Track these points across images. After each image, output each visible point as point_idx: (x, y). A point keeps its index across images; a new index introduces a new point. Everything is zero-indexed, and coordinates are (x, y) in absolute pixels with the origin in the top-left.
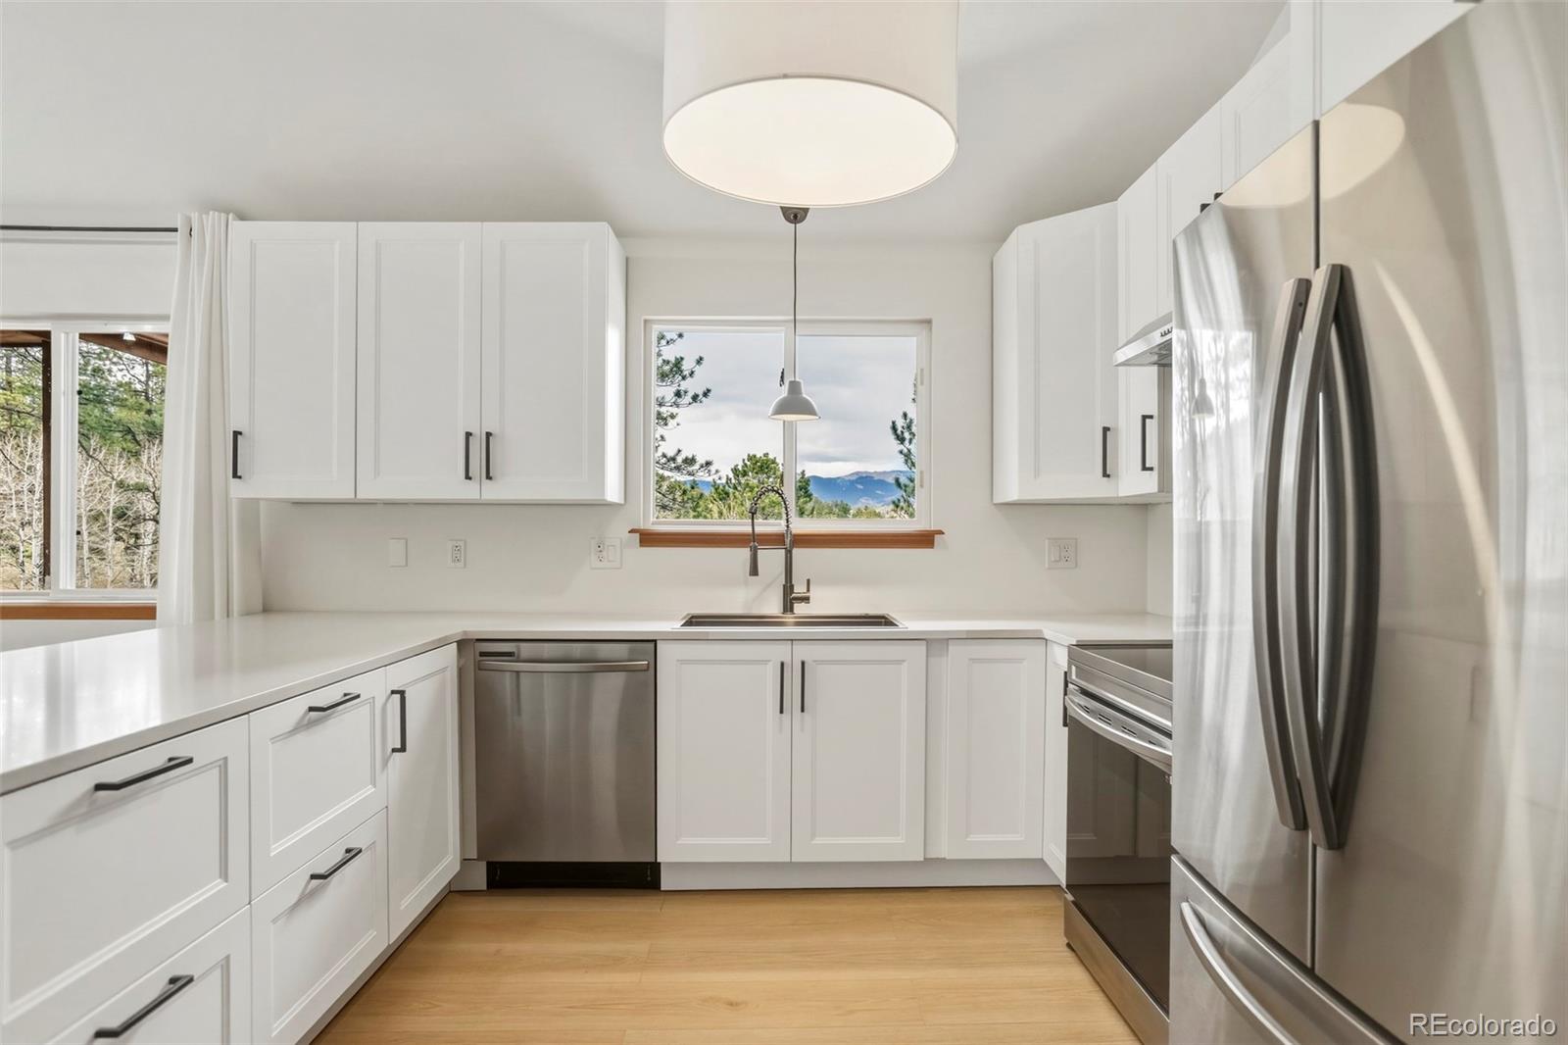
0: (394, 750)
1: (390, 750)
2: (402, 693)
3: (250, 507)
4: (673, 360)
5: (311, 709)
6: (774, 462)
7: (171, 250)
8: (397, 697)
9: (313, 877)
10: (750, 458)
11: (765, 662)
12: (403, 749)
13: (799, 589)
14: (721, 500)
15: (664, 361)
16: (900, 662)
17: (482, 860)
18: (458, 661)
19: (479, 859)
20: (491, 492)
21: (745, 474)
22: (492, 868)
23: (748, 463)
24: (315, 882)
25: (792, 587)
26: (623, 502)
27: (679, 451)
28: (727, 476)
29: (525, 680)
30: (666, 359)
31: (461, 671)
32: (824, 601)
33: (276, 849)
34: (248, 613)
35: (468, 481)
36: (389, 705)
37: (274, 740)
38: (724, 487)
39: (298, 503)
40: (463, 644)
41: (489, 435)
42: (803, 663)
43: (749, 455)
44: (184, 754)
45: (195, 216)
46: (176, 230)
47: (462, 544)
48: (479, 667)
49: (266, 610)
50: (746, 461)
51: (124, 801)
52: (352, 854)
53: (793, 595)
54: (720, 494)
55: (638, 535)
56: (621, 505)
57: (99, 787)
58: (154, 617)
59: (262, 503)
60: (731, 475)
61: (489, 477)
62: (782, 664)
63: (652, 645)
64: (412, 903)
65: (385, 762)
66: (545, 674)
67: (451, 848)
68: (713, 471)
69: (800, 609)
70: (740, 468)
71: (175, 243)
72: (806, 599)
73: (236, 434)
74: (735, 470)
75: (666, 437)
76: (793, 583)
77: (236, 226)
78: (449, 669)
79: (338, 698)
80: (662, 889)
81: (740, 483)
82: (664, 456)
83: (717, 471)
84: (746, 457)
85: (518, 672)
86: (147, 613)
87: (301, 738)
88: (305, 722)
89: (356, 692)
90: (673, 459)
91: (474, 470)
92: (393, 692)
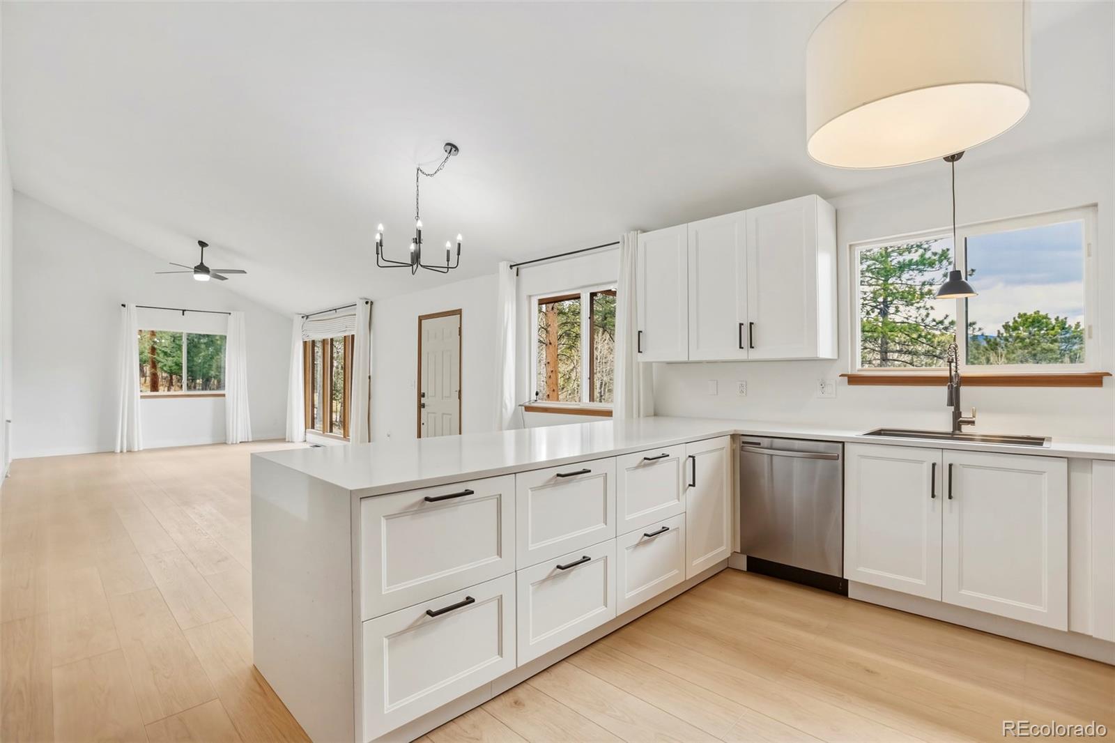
0: (690, 485)
1: (687, 485)
2: (693, 457)
3: (648, 365)
4: (940, 252)
5: (645, 459)
6: (1046, 317)
7: (616, 252)
8: (691, 459)
9: (645, 535)
10: (1020, 316)
11: (922, 462)
12: (694, 485)
13: (966, 415)
14: (992, 350)
15: (933, 253)
16: (1041, 473)
17: (744, 554)
18: (731, 446)
19: (742, 552)
20: (754, 355)
21: (1015, 329)
22: (750, 560)
23: (1019, 320)
24: (646, 538)
25: (960, 413)
26: (836, 358)
27: (947, 316)
28: (999, 331)
29: (775, 459)
30: (934, 251)
31: (733, 451)
32: (985, 425)
33: (628, 518)
34: (647, 416)
35: (741, 350)
36: (688, 462)
37: (628, 469)
38: (995, 339)
39: (669, 363)
40: (734, 437)
41: (751, 324)
42: (950, 466)
43: (1019, 314)
44: (588, 468)
45: (625, 235)
46: (619, 242)
47: (744, 383)
48: (742, 449)
49: (656, 414)
50: (1017, 319)
51: (568, 482)
52: (665, 529)
53: (961, 419)
54: (991, 345)
55: (846, 378)
56: (836, 360)
57: (558, 475)
58: (612, 416)
59: (654, 364)
60: (1002, 331)
61: (752, 347)
62: (934, 465)
63: (840, 445)
64: (700, 563)
65: (685, 490)
66: (795, 459)
67: (725, 541)
68: (977, 329)
69: (966, 429)
70: (1011, 324)
71: (618, 248)
72: (972, 423)
73: (640, 332)
74: (1006, 327)
75: (934, 307)
76: (961, 410)
77: (642, 237)
78: (725, 449)
79: (660, 455)
80: (849, 596)
81: (1011, 336)
82: (934, 320)
83: (980, 329)
84: (1016, 316)
85: (772, 455)
86: (608, 414)
87: (640, 471)
88: (643, 464)
89: (667, 453)
90: (941, 322)
91: (745, 342)
92: (690, 456)
